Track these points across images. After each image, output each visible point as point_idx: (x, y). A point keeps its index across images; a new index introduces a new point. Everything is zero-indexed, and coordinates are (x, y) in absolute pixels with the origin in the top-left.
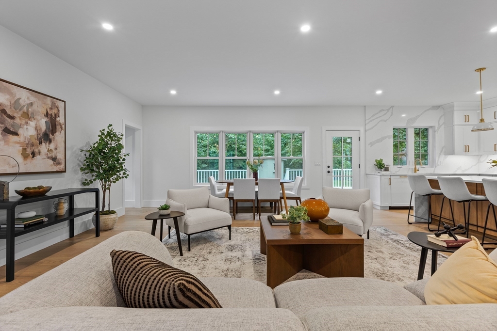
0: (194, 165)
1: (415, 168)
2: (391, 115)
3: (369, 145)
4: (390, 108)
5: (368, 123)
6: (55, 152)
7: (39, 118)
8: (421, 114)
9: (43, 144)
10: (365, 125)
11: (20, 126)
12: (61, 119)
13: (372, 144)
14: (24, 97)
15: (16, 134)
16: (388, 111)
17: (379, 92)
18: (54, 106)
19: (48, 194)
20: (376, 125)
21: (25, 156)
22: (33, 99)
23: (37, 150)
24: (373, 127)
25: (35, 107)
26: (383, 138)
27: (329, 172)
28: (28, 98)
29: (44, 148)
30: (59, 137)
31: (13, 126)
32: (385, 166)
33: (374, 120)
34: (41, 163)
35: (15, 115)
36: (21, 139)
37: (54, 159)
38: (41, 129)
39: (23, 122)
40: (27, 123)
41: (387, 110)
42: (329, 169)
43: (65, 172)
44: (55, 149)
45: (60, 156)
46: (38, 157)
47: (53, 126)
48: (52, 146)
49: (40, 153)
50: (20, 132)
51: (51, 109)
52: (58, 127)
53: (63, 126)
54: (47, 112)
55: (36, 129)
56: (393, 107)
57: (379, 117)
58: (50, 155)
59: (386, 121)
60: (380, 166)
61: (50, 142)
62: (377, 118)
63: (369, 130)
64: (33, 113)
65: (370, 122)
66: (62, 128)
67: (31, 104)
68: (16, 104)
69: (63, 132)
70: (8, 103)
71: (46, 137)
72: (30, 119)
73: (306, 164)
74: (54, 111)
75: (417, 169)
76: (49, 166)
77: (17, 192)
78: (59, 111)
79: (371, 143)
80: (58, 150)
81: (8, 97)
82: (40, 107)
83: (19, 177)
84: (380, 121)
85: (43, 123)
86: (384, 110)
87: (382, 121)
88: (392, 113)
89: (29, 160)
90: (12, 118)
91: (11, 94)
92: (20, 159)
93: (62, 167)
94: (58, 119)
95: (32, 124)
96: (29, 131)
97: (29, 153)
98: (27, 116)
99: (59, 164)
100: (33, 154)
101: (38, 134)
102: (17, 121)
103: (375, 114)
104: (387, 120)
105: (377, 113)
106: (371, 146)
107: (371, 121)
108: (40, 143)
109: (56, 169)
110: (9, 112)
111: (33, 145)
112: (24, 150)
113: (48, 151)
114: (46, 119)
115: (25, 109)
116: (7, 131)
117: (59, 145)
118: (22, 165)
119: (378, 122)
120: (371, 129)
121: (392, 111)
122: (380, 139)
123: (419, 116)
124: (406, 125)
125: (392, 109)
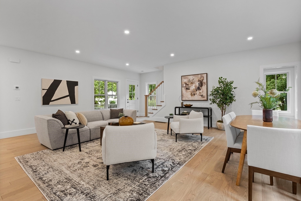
6: (202, 93)
7: (196, 83)
9: (198, 91)
12: (205, 81)
14: (191, 78)
15: (189, 89)
19: (192, 107)
21: (192, 95)
22: (194, 77)
23: (195, 93)
25: (194, 80)
28: (192, 78)
29: (198, 92)
30: (204, 88)
31: (188, 87)
34: (197, 97)
35: (189, 84)
36: (191, 90)
37: (202, 96)
38: (196, 86)
39: (191, 85)
43: (207, 100)
44: (202, 92)
45: (205, 94)
46: (196, 95)
47: (201, 84)
48: (201, 91)
49: (196, 94)
50: (190, 88)
51: (201, 78)
52: (203, 84)
53: (206, 83)
54: (199, 80)
55: (195, 86)
58: (200, 94)
61: (200, 90)
64: (194, 82)
66: (205, 84)
67: (193, 79)
68: (189, 81)
69: (206, 85)
70: (187, 81)
71: (199, 89)
74: (202, 78)
76: (200, 98)
77: (184, 105)
78: (204, 78)
80: (203, 92)
81: (187, 79)
82: (196, 79)
85: (197, 84)
89: (193, 96)
90: (188, 85)
91: (188, 78)
92: (190, 96)
93: (206, 98)
94: (203, 81)
95: (194, 85)
96: (193, 87)
97: (193, 94)
98: (192, 83)
99: (204, 97)
100: (194, 94)
101: (196, 88)
102: (189, 85)
108: (197, 91)
109: (202, 99)
110: (187, 84)
112: (191, 93)
113: (199, 93)
114: (198, 82)
115: (192, 81)
116: (187, 89)
117: (204, 91)
118: (191, 98)
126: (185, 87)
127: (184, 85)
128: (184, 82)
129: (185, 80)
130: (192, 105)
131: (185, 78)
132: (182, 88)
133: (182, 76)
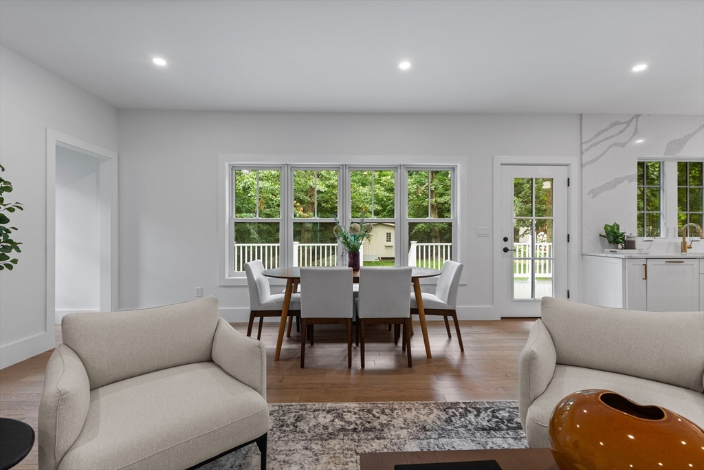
0: (229, 233)
1: (684, 243)
2: (635, 134)
3: (589, 194)
4: (633, 118)
5: (588, 149)
8: (695, 133)
10: (582, 153)
13: (595, 193)
16: (628, 126)
17: (639, 68)
20: (603, 154)
24: (597, 158)
26: (618, 181)
27: (506, 250)
32: (626, 239)
33: (599, 142)
41: (626, 123)
42: (506, 245)
56: (637, 116)
57: (609, 138)
59: (623, 145)
60: (614, 238)
62: (606, 139)
63: (589, 163)
65: (591, 147)
73: (458, 233)
75: (688, 244)
79: (593, 190)
84: (611, 146)
86: (620, 123)
87: (615, 145)
88: (636, 129)
103: (603, 131)
104: (626, 143)
105: (606, 130)
106: (594, 197)
107: (594, 145)
119: (608, 148)
120: (593, 161)
121: (637, 125)
122: (611, 182)
123: (690, 136)
124: (665, 154)
125: (637, 120)
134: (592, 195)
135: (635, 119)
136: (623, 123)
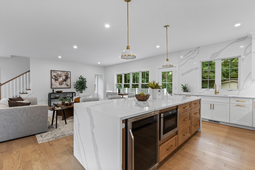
1: (216, 91)
2: (198, 54)
3: (181, 75)
4: (197, 48)
7: (63, 76)
8: (225, 48)
10: (179, 63)
11: (59, 79)
12: (69, 76)
13: (183, 75)
14: (59, 73)
15: (58, 80)
16: (195, 51)
17: (158, 47)
18: (67, 73)
20: (186, 62)
21: (60, 84)
22: (61, 73)
23: (63, 83)
24: (184, 64)
25: (62, 74)
26: (191, 70)
27: (159, 91)
29: (64, 83)
30: (69, 80)
32: (187, 89)
33: (185, 59)
34: (64, 86)
36: (59, 81)
37: (67, 85)
39: (59, 78)
40: (60, 78)
41: (194, 50)
43: (70, 88)
45: (69, 84)
46: (63, 85)
47: (67, 77)
48: (67, 82)
49: (63, 84)
50: (59, 80)
51: (66, 74)
52: (68, 78)
54: (65, 75)
55: (62, 79)
56: (199, 47)
57: (188, 57)
58: (66, 84)
59: (193, 58)
61: (66, 81)
62: (187, 57)
63: (181, 65)
65: (182, 60)
66: (69, 78)
67: (61, 74)
68: (58, 75)
69: (70, 79)
70: (56, 75)
71: (65, 80)
72: (61, 77)
74: (67, 74)
76: (66, 86)
77: (56, 91)
79: (182, 74)
82: (63, 74)
83: (56, 89)
85: (64, 77)
87: (190, 58)
88: (198, 52)
89: (61, 85)
90: (57, 77)
91: (57, 73)
92: (59, 85)
93: (70, 87)
95: (61, 78)
96: (61, 79)
97: (61, 84)
98: (60, 76)
99: (69, 86)
100: (62, 84)
101: (63, 80)
102: (58, 78)
103: (186, 55)
104: (194, 57)
105: (187, 54)
106: (183, 76)
108: (63, 82)
109: (68, 87)
110: (56, 76)
111: (62, 82)
112: (60, 83)
114: (65, 77)
115: (60, 75)
116: (56, 80)
117: (68, 82)
118: (59, 86)
119: (188, 60)
120: (183, 65)
121: (198, 50)
122: (189, 71)
123: (222, 50)
124: (210, 59)
125: (199, 49)
126: (55, 78)
127: (54, 77)
128: (53, 75)
129: (54, 74)
130: (62, 91)
131: (54, 72)
132: (52, 79)
133: (51, 71)
134: (182, 75)
135: (198, 49)
136: (193, 51)
